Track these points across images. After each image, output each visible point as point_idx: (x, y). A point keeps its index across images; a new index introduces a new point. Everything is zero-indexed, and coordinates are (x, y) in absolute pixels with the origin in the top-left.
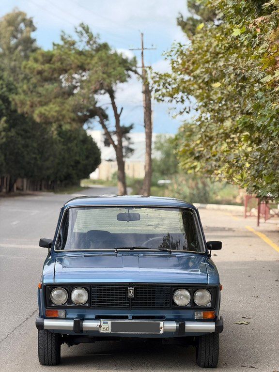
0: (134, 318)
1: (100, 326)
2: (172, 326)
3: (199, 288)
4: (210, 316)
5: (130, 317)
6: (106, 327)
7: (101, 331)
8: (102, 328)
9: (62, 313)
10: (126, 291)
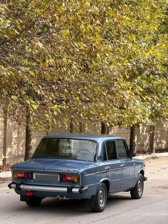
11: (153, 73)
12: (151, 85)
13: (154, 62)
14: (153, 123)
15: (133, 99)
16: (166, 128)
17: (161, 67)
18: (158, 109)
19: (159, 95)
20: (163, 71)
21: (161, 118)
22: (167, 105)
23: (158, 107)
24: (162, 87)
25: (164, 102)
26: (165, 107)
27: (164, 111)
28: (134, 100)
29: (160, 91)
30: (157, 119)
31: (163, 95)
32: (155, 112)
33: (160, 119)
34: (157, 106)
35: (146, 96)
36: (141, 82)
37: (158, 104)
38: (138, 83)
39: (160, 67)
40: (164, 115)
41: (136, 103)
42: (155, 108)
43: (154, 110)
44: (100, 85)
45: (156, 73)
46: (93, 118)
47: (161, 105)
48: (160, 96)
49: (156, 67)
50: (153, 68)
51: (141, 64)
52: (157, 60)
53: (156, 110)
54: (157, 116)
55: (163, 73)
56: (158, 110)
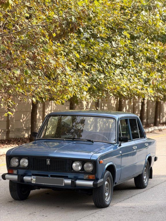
0: (52, 176)
1: (32, 180)
2: (68, 182)
3: (87, 161)
5: (49, 176)
9: (15, 172)
10: (46, 162)
11: (94, 36)
12: (92, 51)
13: (90, 14)
14: (94, 99)
15: (62, 65)
16: (113, 104)
17: (105, 30)
18: (101, 81)
19: (102, 64)
20: (107, 34)
21: (105, 92)
22: (111, 76)
23: (101, 79)
24: (105, 53)
25: (109, 73)
26: (109, 79)
27: (107, 84)
28: (63, 67)
29: (103, 60)
30: (99, 93)
31: (107, 64)
32: (97, 85)
33: (102, 94)
34: (99, 78)
35: (82, 63)
36: (79, 47)
37: (101, 75)
38: (74, 48)
39: (103, 29)
40: (107, 89)
41: (66, 70)
42: (97, 80)
43: (95, 83)
44: (16, 45)
45: (99, 36)
46: (12, 91)
47: (104, 77)
48: (103, 66)
49: (98, 29)
50: (95, 30)
51: (73, 17)
52: (94, 11)
53: (99, 83)
54: (99, 90)
55: (107, 37)
56: (101, 83)
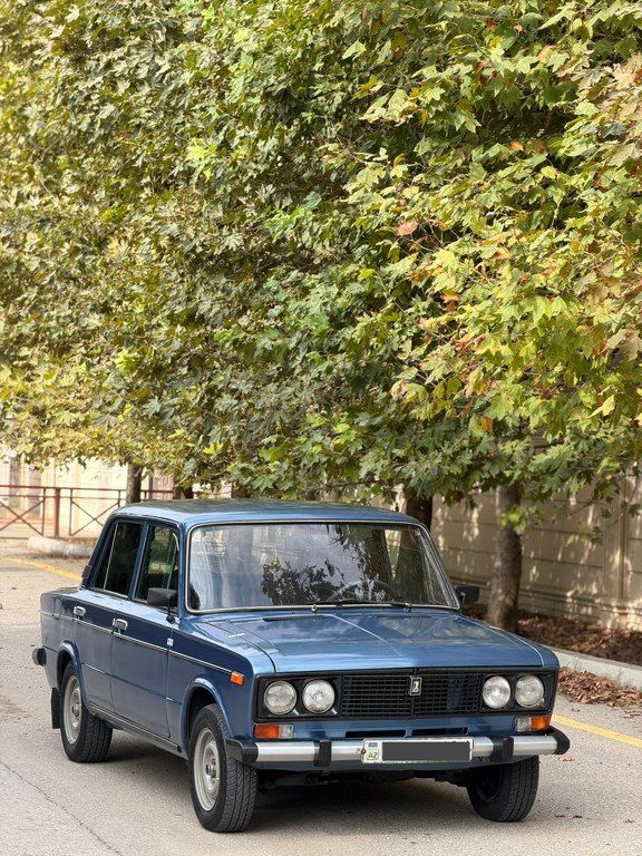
0: (416, 734)
1: (363, 752)
2: (486, 745)
3: (522, 673)
4: (541, 726)
5: (408, 732)
6: (372, 752)
7: (365, 761)
8: (366, 756)
9: (286, 731)
10: (407, 684)
